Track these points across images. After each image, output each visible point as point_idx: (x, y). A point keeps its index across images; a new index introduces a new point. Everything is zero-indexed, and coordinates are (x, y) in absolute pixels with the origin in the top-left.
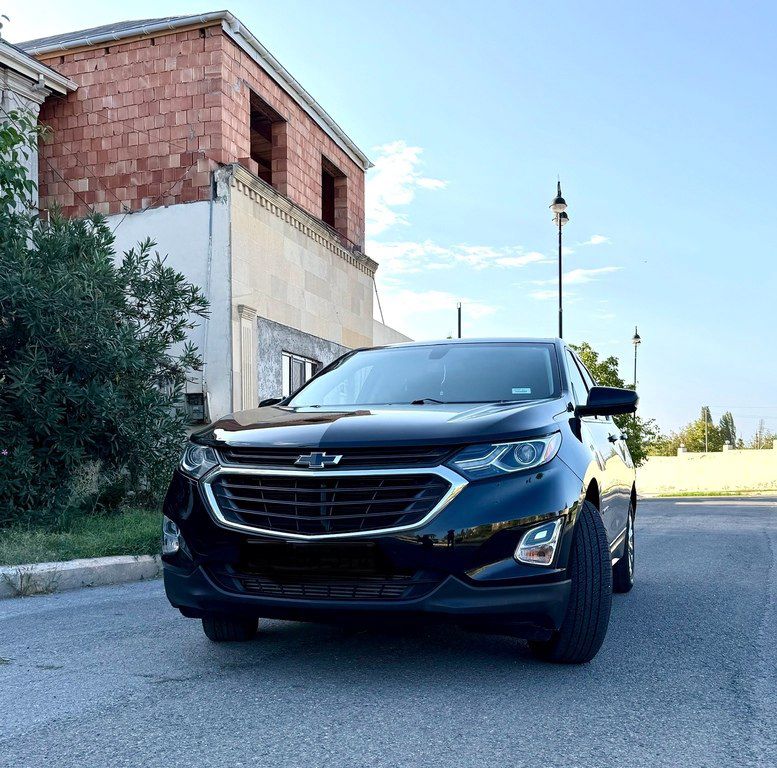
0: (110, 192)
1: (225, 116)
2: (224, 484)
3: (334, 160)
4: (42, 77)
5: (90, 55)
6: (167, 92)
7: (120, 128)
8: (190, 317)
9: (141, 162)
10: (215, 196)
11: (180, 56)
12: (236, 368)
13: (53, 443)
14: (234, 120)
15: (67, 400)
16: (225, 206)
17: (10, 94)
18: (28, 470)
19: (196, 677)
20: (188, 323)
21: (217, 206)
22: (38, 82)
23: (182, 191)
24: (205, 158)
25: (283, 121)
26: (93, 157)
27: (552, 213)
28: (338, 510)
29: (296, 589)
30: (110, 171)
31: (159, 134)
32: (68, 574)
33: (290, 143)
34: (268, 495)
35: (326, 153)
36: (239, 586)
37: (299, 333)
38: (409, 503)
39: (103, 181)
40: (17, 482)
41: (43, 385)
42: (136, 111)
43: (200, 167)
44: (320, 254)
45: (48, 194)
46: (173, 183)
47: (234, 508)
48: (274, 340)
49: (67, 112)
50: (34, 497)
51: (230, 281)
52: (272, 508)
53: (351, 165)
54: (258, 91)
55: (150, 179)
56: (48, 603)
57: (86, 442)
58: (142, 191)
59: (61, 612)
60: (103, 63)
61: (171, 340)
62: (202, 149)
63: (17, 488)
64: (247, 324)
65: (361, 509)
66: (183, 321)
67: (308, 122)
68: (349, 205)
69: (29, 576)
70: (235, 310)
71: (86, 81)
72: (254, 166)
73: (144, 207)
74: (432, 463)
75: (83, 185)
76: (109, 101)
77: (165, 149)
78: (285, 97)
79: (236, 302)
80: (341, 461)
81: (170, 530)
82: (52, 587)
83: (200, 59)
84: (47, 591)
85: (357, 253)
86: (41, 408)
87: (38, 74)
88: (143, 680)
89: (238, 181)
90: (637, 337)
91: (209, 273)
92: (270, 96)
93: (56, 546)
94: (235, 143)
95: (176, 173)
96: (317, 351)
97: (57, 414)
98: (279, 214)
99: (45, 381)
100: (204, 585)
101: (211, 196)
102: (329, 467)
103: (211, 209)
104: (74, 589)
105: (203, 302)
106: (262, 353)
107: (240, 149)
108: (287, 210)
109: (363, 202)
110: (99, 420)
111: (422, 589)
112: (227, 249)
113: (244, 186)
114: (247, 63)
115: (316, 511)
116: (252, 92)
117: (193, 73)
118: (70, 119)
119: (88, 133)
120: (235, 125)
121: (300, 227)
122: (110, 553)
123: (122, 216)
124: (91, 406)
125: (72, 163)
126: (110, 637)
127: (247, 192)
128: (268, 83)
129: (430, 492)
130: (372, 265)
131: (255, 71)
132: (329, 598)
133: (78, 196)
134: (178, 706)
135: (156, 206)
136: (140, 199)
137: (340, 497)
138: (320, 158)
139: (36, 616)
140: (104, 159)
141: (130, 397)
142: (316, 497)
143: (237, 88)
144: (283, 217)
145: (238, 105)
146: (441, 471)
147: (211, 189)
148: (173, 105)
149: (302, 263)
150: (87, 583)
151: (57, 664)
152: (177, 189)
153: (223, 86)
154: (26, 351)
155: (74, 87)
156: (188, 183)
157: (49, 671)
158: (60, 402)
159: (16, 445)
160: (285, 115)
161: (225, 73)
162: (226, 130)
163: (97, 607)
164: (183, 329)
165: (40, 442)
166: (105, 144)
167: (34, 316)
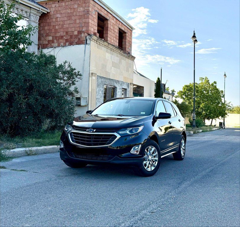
0: (58, 40)
1: (90, 21)
2: (72, 134)
3: (123, 29)
4: (40, 9)
5: (54, 3)
6: (75, 14)
7: (61, 23)
8: (77, 79)
9: (67, 33)
10: (87, 43)
11: (78, 4)
12: (90, 90)
13: (38, 114)
14: (93, 22)
15: (43, 104)
16: (89, 46)
17: (31, 14)
18: (32, 122)
19: (66, 176)
20: (76, 80)
21: (87, 46)
22: (39, 11)
23: (78, 41)
24: (84, 33)
25: (107, 20)
26: (53, 31)
27: (192, 40)
28: (94, 141)
29: (85, 157)
30: (58, 35)
31: (72, 26)
32: (41, 150)
33: (109, 26)
34: (81, 137)
35: (120, 27)
36: (74, 156)
37: (110, 79)
38: (108, 140)
39: (56, 37)
40: (29, 125)
41: (37, 100)
42: (66, 19)
43: (83, 35)
44: (117, 56)
45: (40, 40)
46: (75, 39)
47: (74, 139)
48: (102, 82)
49: (47, 18)
50: (33, 128)
51: (90, 66)
52: (81, 140)
53: (128, 29)
54: (100, 12)
55: (69, 37)
56: (35, 157)
57: (47, 115)
58: (67, 41)
59: (38, 160)
60: (57, 5)
61: (72, 85)
62: (83, 30)
63: (29, 126)
64: (94, 78)
65: (99, 141)
66: (75, 80)
67: (115, 19)
68: (127, 41)
69: (31, 151)
70: (90, 74)
71: (53, 10)
72: (98, 35)
73: (67, 45)
74: (114, 132)
75: (50, 38)
76: (59, 15)
77: (73, 29)
78: (108, 13)
79: (91, 72)
80: (96, 131)
81: (62, 143)
82: (36, 153)
83: (84, 5)
84: (35, 154)
85: (129, 55)
86: (36, 106)
87: (39, 8)
88: (55, 176)
89: (93, 39)
90: (225, 75)
91: (84, 64)
92: (104, 13)
93: (38, 142)
94: (93, 28)
95: (76, 36)
96: (115, 84)
97: (40, 107)
98: (105, 47)
99: (37, 99)
100: (67, 156)
101: (85, 43)
102: (93, 132)
103: (85, 47)
104: (42, 154)
105: (81, 75)
106: (98, 86)
107: (94, 29)
108: (107, 45)
109: (132, 39)
110: (50, 109)
111: (110, 158)
112: (89, 58)
113: (95, 40)
114: (97, 5)
115: (90, 141)
116: (98, 13)
117: (82, 9)
118: (48, 20)
119: (52, 24)
120: (93, 23)
121: (111, 49)
122: (51, 145)
123: (61, 48)
124: (48, 105)
125: (48, 32)
126: (49, 166)
127: (96, 42)
128: (103, 10)
129: (113, 138)
130: (133, 58)
131: (99, 7)
132: (92, 159)
133: (49, 41)
134: (61, 181)
135: (70, 45)
136: (66, 43)
137: (95, 138)
138: (118, 29)
139: (32, 161)
140: (56, 31)
141: (58, 102)
142: (90, 138)
143: (94, 13)
144: (106, 47)
145: (94, 18)
146: (115, 134)
147: (85, 41)
148: (76, 17)
149: (111, 60)
150: (45, 152)
151: (37, 172)
152: (76, 40)
153: (90, 13)
154: (33, 91)
155: (49, 11)
156: (79, 39)
157: (35, 173)
158: (41, 104)
159: (29, 115)
160: (108, 18)
161: (90, 9)
162: (90, 25)
163: (47, 159)
164: (75, 82)
165: (35, 114)
166: (57, 27)
167: (35, 83)
